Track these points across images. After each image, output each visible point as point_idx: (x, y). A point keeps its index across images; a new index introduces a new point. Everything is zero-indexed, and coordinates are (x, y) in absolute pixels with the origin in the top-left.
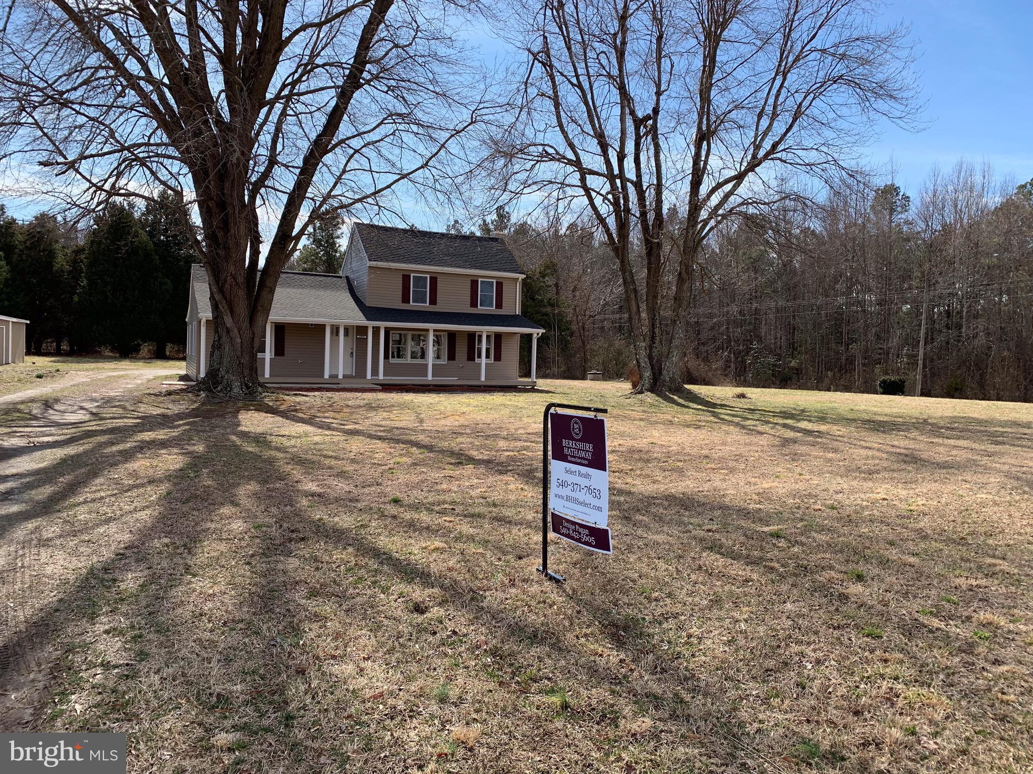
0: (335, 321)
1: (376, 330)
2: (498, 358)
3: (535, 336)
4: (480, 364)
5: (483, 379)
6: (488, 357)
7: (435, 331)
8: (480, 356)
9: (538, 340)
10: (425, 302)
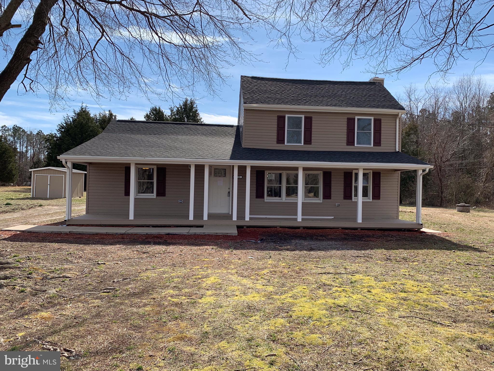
0: (200, 161)
1: (242, 170)
2: (377, 196)
3: (420, 172)
4: (356, 203)
5: (360, 220)
6: (365, 194)
7: (305, 169)
8: (356, 195)
9: (424, 178)
10: (300, 142)
